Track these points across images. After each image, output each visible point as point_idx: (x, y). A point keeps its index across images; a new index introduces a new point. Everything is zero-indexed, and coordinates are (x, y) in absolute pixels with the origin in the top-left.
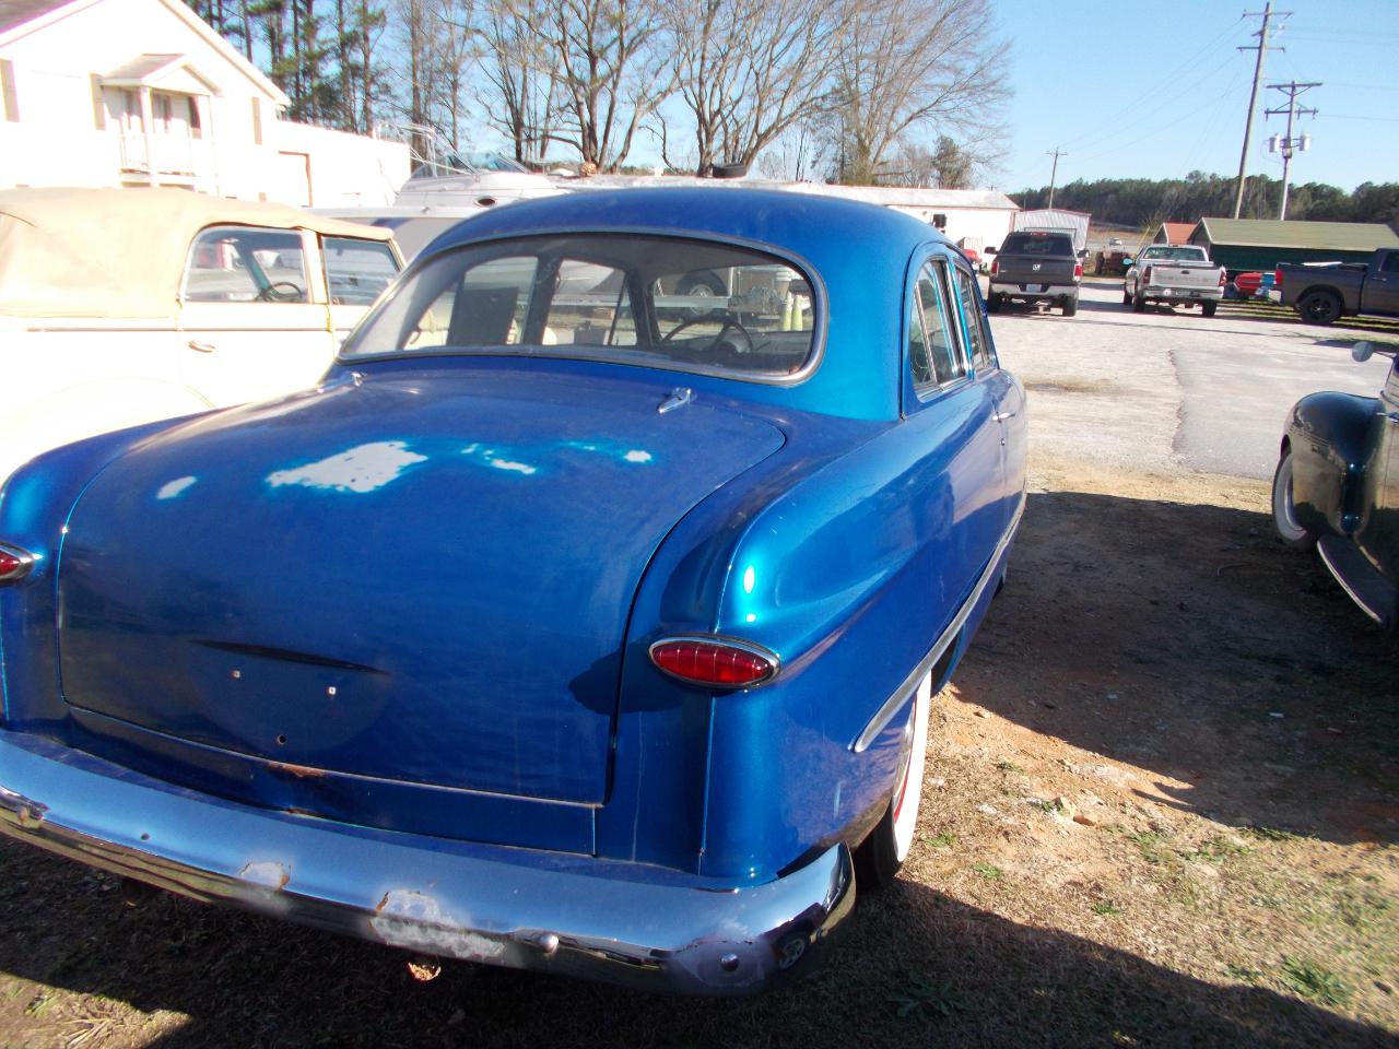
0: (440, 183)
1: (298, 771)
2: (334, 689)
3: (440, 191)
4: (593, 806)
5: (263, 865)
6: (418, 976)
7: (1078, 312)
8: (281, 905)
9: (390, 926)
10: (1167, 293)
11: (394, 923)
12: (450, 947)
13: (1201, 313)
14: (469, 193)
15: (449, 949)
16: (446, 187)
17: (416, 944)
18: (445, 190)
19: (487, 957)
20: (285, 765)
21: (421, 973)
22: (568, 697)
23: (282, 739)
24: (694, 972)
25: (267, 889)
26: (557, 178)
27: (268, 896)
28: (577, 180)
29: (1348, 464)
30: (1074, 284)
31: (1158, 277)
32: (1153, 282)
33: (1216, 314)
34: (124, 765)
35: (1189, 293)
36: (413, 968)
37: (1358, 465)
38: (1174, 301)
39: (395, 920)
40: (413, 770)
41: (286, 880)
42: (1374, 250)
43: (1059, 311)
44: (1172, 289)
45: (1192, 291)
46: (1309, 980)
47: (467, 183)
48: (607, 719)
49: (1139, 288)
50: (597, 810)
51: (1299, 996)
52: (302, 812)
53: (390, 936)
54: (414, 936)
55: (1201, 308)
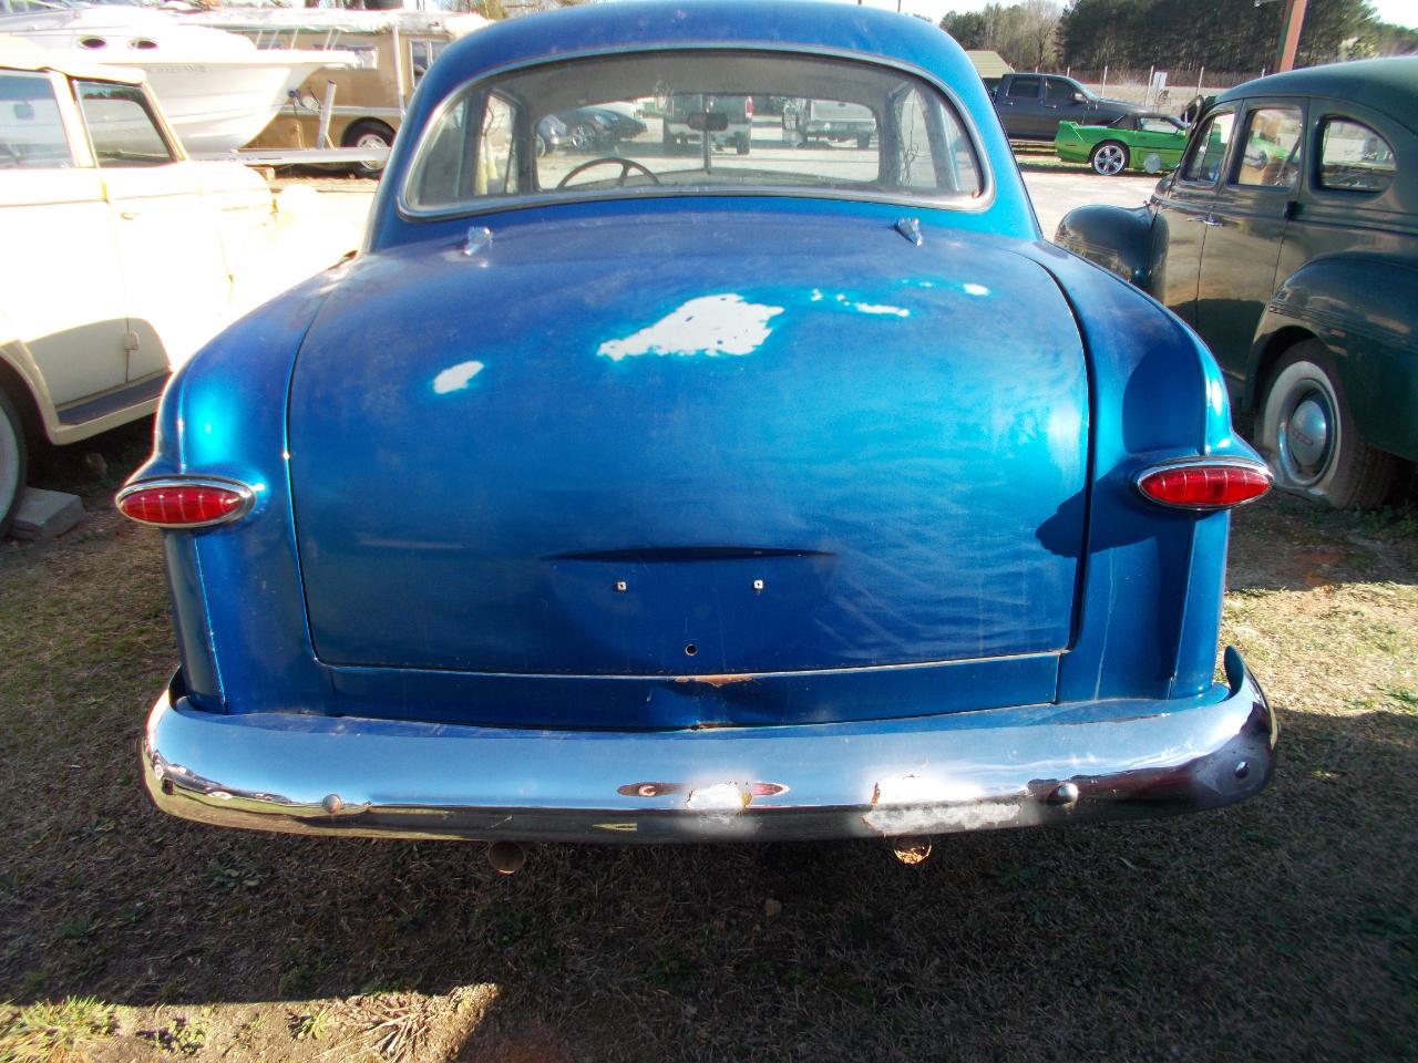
0: (25, 20)
1: (716, 681)
2: (761, 582)
3: (28, 31)
4: (1056, 653)
5: (712, 789)
6: (907, 860)
7: (751, 151)
8: (746, 827)
9: (889, 817)
10: (827, 127)
11: (893, 813)
12: (960, 822)
13: (856, 146)
14: (69, 32)
15: (959, 824)
16: (36, 25)
17: (921, 828)
18: (33, 30)
19: (1001, 822)
20: (698, 678)
21: (910, 857)
22: (1036, 546)
23: (691, 649)
24: (1214, 786)
25: (726, 813)
26: (171, 12)
27: (726, 820)
28: (199, 15)
29: (1133, 271)
30: (746, 121)
31: (818, 111)
32: (814, 117)
33: (870, 146)
34: (436, 721)
35: (845, 127)
36: (899, 854)
37: (1144, 270)
38: (832, 135)
39: (893, 809)
40: (862, 654)
41: (748, 799)
42: (1000, 76)
43: (734, 150)
44: (833, 123)
45: (849, 124)
46: (1405, 698)
47: (63, 19)
48: (1074, 561)
49: (801, 123)
50: (1062, 656)
51: (1408, 712)
52: (710, 726)
53: (888, 827)
54: (917, 820)
55: (856, 141)
